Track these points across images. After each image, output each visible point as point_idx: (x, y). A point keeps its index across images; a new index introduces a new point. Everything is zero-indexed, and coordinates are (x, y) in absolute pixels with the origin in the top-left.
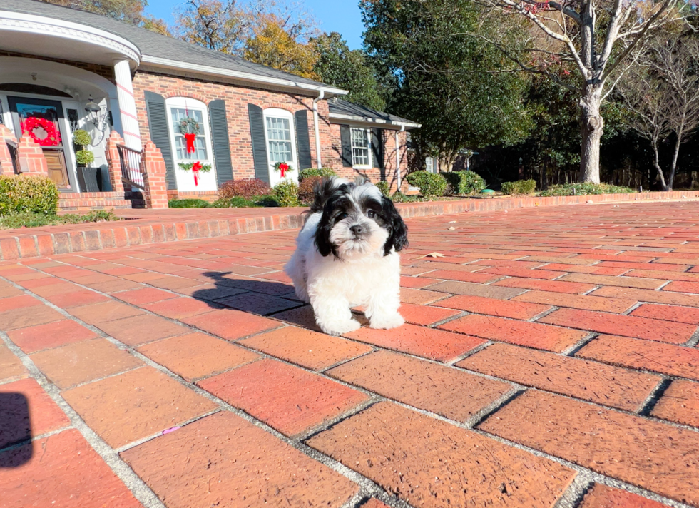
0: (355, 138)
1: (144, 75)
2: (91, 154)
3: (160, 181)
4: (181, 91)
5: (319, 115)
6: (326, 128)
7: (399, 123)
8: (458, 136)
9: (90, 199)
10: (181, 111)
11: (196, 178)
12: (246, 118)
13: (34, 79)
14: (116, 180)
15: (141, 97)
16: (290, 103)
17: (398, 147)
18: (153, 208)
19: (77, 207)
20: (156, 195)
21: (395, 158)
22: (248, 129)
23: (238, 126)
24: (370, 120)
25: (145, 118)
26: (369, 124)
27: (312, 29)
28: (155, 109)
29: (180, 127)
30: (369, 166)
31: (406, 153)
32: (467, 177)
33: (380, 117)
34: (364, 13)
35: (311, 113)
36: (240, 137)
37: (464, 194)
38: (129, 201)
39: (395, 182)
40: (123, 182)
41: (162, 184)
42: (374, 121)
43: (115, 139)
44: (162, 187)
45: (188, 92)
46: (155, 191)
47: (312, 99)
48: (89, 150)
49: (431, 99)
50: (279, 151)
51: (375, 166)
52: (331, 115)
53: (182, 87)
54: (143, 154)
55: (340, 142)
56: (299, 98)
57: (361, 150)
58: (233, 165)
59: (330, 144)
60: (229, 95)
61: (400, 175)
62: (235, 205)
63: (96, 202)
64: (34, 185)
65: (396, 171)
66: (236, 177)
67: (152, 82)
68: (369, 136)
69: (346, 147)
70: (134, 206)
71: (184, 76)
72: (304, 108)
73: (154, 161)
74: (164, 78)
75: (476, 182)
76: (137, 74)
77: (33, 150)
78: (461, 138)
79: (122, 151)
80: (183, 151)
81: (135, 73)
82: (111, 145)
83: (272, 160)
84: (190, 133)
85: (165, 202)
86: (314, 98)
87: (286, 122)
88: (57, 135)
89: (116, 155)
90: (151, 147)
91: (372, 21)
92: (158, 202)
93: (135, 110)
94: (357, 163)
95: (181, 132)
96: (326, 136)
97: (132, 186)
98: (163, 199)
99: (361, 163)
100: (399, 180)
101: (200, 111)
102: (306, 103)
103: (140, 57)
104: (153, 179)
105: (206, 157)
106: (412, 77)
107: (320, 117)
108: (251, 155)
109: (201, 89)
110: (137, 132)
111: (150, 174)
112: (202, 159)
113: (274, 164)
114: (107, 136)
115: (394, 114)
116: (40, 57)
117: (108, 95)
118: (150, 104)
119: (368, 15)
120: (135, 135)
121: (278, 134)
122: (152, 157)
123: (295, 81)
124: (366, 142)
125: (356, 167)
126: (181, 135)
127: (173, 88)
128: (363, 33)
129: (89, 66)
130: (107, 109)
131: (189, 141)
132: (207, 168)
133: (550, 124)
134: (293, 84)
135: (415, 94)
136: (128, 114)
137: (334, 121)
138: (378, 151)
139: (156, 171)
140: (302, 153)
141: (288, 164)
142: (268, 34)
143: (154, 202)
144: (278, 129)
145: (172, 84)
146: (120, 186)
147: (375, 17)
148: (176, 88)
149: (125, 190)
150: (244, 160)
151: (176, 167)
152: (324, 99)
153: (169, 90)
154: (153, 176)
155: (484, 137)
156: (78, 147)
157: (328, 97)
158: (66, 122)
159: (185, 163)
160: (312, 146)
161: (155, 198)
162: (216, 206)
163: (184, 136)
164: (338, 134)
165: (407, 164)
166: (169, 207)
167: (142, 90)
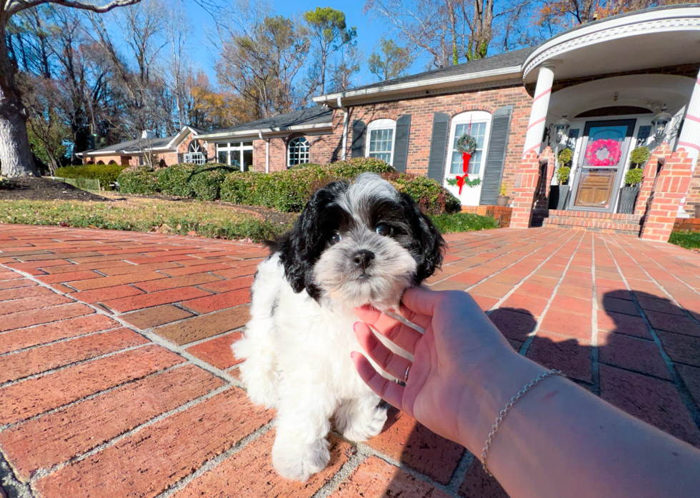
2: (641, 173)
13: (616, 100)
38: (640, 226)
40: (647, 204)
43: (661, 153)
44: (669, 212)
82: (652, 160)
88: (617, 155)
92: (655, 232)
98: (664, 229)
104: (660, 201)
122: (672, 170)
130: (681, 119)
154: (662, 197)
156: (633, 166)
158: (633, 140)
161: (651, 225)
166: (670, 241)
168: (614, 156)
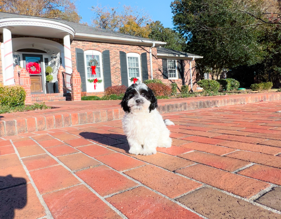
0: (169, 65)
1: (76, 41)
2: (52, 77)
3: (78, 88)
4: (91, 47)
5: (152, 54)
6: (155, 61)
7: (192, 57)
8: (223, 61)
9: (49, 97)
10: (90, 56)
11: (95, 86)
12: (118, 58)
13: (33, 46)
14: (60, 88)
15: (74, 51)
16: (139, 50)
17: (191, 68)
18: (74, 101)
19: (42, 100)
20: (76, 94)
21: (189, 74)
22: (119, 63)
23: (115, 61)
24: (177, 56)
25: (75, 60)
26: (177, 57)
27: (148, 20)
28: (80, 56)
29: (89, 63)
30: (176, 78)
31: (195, 71)
32: (231, 82)
33: (182, 54)
34: (173, 9)
35: (149, 54)
36: (116, 66)
37: (229, 91)
38: (65, 97)
39: (190, 85)
40: (63, 89)
41: (79, 89)
42: (179, 56)
43: (62, 69)
44: (79, 90)
45: (94, 47)
46: (76, 92)
47: (149, 48)
48: (52, 75)
49: (208, 44)
50: (133, 72)
51: (179, 78)
52: (158, 54)
53: (91, 45)
54: (71, 75)
55: (162, 67)
56: (143, 47)
57: (172, 70)
58: (112, 80)
59: (157, 68)
60: (112, 48)
61: (192, 82)
62: (112, 99)
63: (51, 98)
64: (14, 91)
65: (190, 80)
66: (113, 85)
67: (79, 44)
68: (177, 64)
69: (165, 69)
70: (67, 100)
71: (92, 40)
72: (145, 52)
73: (76, 78)
74: (84, 42)
75: (236, 84)
76: (73, 41)
77: (26, 75)
78: (224, 62)
79: (64, 74)
80: (90, 74)
81: (72, 41)
82: (60, 72)
83: (130, 76)
84: (93, 66)
85: (80, 97)
86: (150, 47)
87: (137, 58)
88: (40, 69)
89: (61, 76)
90: (75, 72)
91: (176, 12)
92: (77, 97)
93: (71, 57)
94: (170, 77)
95: (90, 65)
96: (155, 64)
97: (67, 90)
98: (79, 96)
99: (172, 77)
100: (192, 84)
101: (99, 56)
102: (146, 49)
103: (75, 33)
104: (75, 87)
105: (100, 76)
106: (198, 34)
107: (153, 55)
108: (120, 75)
109: (99, 46)
110: (71, 66)
111: (74, 84)
112: (98, 77)
113: (130, 79)
114: (59, 69)
115: (189, 52)
116: (36, 37)
117: (61, 51)
118: (78, 54)
119: (174, 9)
120: (70, 67)
121: (133, 64)
122: (75, 76)
123: (142, 40)
124: (175, 66)
125: (170, 78)
126: (90, 67)
127: (88, 46)
128: (173, 17)
129: (54, 39)
130: (60, 57)
131: (93, 69)
132: (100, 81)
133: (273, 53)
134: (140, 41)
135: (199, 42)
136: (68, 58)
137: (159, 57)
138: (181, 70)
139: (77, 83)
140: (144, 73)
141: (137, 78)
142: (129, 23)
143: (75, 97)
144: (133, 62)
145: (87, 45)
146: (62, 90)
147: (178, 10)
148: (89, 46)
149: (64, 92)
150: (117, 77)
151: (87, 81)
152: (155, 47)
153: (86, 47)
154: (75, 86)
155: (236, 62)
156: (47, 74)
157: (157, 46)
158: (44, 63)
159: (91, 79)
160: (149, 69)
161: (76, 95)
162: (103, 99)
163: (91, 67)
164: (161, 63)
165: (195, 77)
166: (82, 100)
167: (75, 48)
168: (39, 70)
